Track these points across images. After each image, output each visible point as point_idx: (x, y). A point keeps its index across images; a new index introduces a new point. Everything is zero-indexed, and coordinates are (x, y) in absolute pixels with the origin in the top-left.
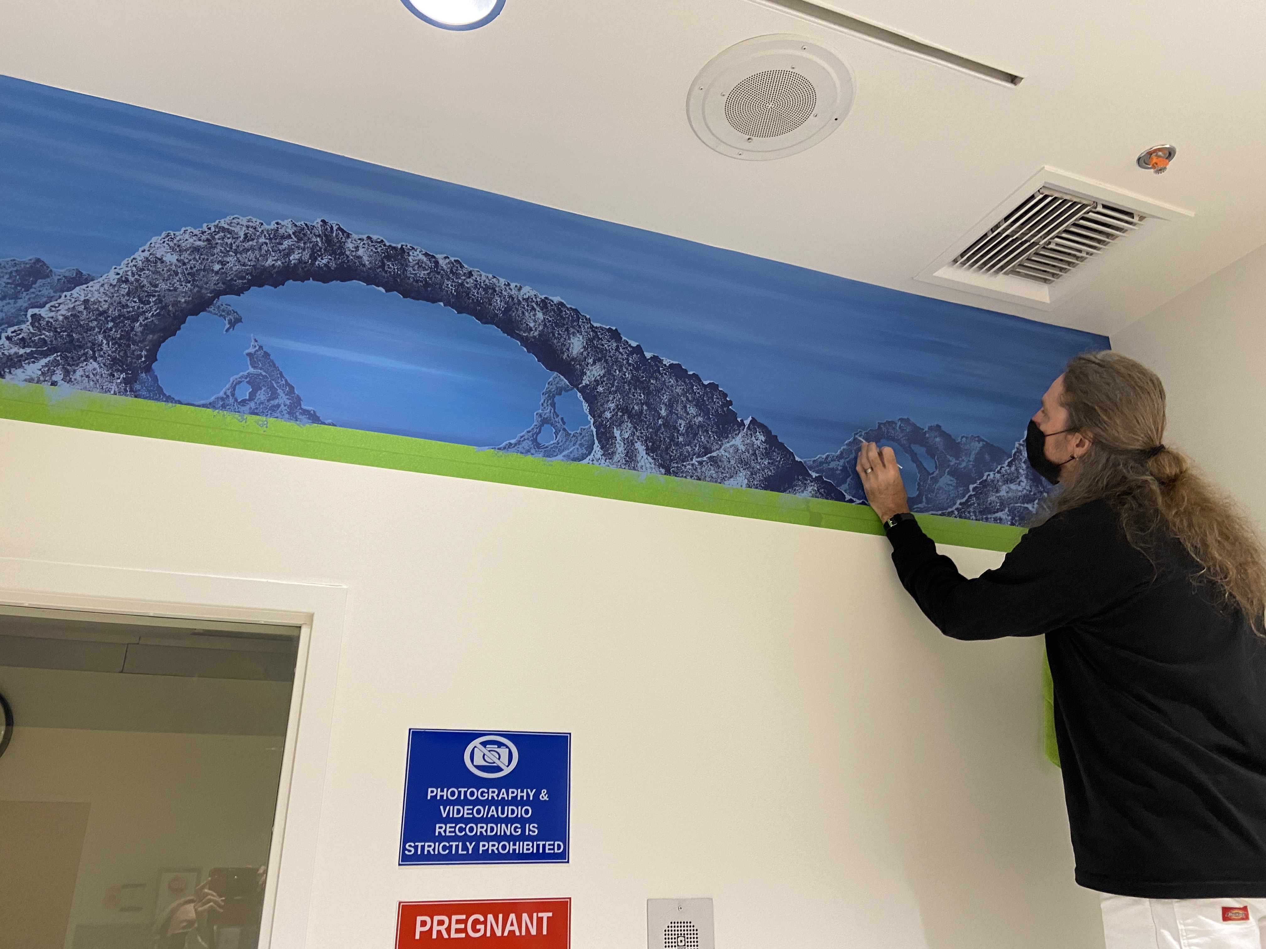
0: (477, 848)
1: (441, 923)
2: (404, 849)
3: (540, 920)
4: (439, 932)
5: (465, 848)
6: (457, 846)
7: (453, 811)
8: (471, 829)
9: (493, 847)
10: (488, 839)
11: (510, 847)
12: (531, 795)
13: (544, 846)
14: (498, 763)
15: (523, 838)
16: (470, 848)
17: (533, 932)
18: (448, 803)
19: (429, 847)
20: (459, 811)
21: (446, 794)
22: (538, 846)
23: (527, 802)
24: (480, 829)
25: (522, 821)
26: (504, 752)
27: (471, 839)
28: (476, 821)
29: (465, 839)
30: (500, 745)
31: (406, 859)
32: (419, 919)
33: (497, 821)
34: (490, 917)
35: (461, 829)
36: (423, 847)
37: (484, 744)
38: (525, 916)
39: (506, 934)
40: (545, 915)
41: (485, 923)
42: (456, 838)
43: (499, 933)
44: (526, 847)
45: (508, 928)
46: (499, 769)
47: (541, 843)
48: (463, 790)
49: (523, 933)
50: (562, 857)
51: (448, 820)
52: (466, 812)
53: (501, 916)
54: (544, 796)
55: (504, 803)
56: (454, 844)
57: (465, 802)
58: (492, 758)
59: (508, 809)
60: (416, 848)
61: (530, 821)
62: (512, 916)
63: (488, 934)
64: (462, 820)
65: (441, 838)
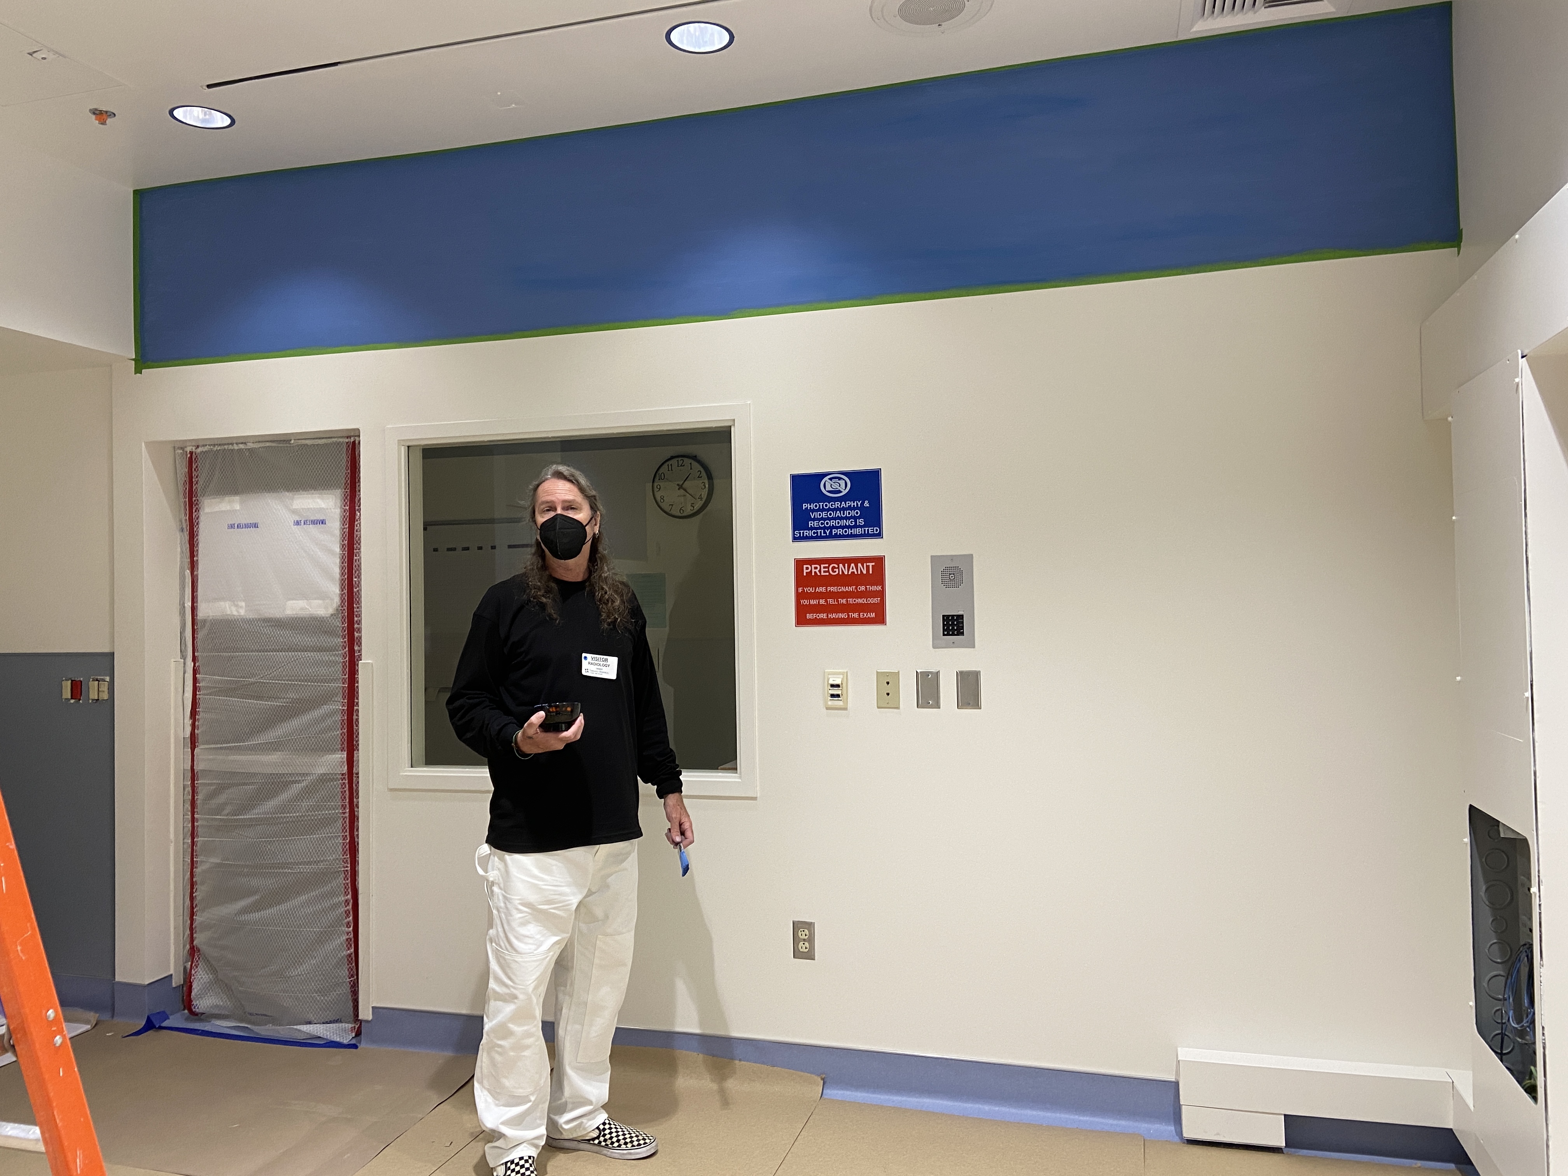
0: (831, 532)
1: (816, 568)
2: (794, 534)
3: (868, 567)
4: (815, 572)
5: (825, 533)
6: (821, 532)
7: (817, 515)
8: (827, 523)
9: (840, 532)
10: (837, 528)
11: (849, 531)
12: (859, 504)
13: (868, 530)
14: (841, 489)
15: (856, 526)
16: (828, 533)
17: (865, 572)
18: (813, 511)
19: (807, 533)
20: (820, 515)
21: (813, 506)
22: (865, 530)
23: (857, 508)
24: (832, 523)
25: (855, 518)
26: (842, 483)
27: (828, 528)
28: (830, 519)
29: (825, 528)
30: (840, 479)
31: (795, 539)
32: (805, 566)
33: (841, 518)
34: (841, 565)
35: (822, 524)
36: (803, 533)
37: (831, 479)
38: (860, 565)
39: (850, 573)
40: (871, 564)
41: (838, 568)
42: (820, 528)
43: (846, 573)
44: (858, 531)
45: (851, 570)
46: (840, 492)
47: (866, 529)
48: (821, 504)
49: (859, 573)
50: (879, 535)
51: (814, 519)
52: (824, 515)
53: (846, 565)
54: (866, 504)
55: (844, 509)
56: (819, 531)
57: (823, 510)
58: (836, 486)
59: (846, 513)
60: (800, 533)
61: (859, 517)
62: (853, 565)
63: (841, 573)
64: (822, 519)
65: (812, 529)
